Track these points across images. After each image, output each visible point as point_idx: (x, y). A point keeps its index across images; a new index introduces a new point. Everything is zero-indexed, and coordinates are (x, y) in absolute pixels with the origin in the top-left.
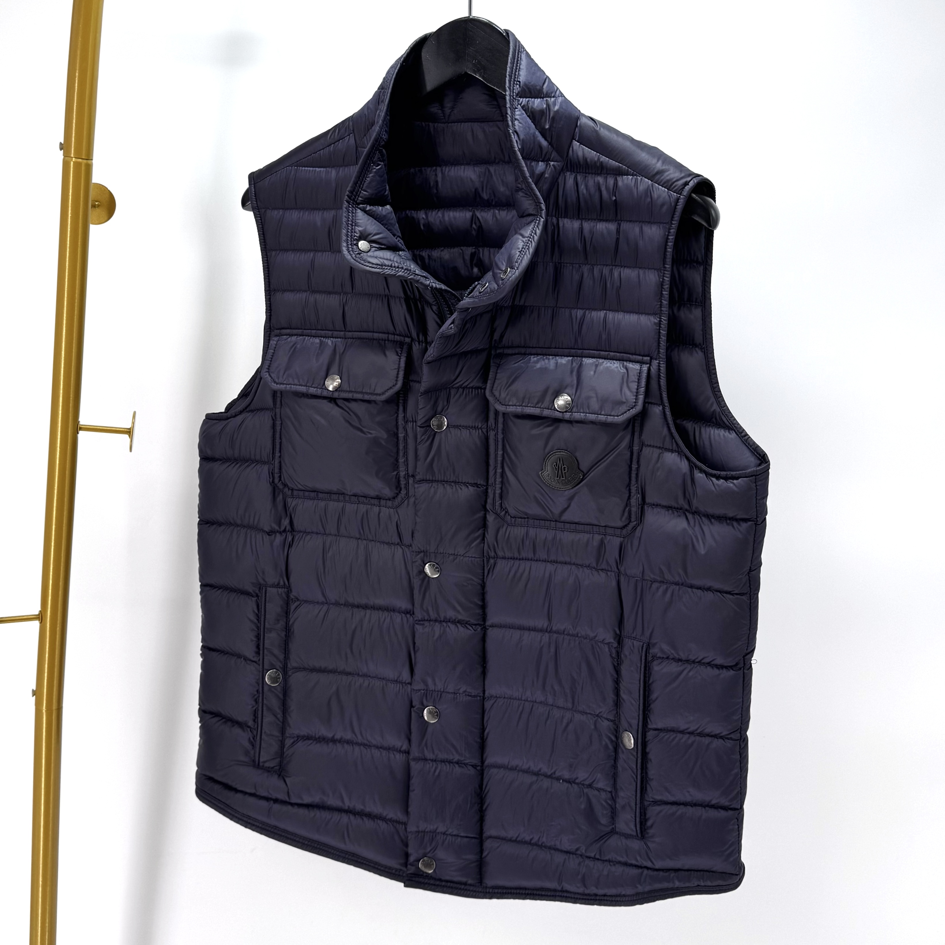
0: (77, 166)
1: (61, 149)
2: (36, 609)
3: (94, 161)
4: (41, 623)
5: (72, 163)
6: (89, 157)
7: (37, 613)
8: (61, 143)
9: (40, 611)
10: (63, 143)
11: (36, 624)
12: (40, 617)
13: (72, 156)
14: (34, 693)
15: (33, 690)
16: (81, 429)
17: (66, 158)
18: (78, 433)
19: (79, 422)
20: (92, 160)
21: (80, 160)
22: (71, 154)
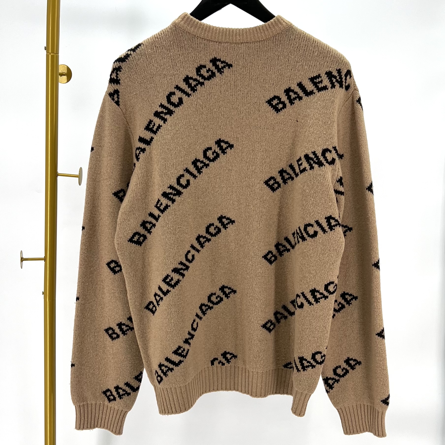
0: (52, 57)
1: (45, 50)
2: (43, 256)
3: (60, 54)
4: (45, 261)
5: (50, 55)
6: (57, 53)
7: (44, 257)
8: (45, 47)
9: (45, 257)
10: (46, 46)
11: (43, 262)
12: (45, 259)
13: (50, 52)
14: (43, 293)
15: (43, 292)
16: (58, 175)
17: (48, 53)
18: (57, 177)
19: (57, 172)
20: (58, 53)
21: (54, 54)
22: (49, 51)
